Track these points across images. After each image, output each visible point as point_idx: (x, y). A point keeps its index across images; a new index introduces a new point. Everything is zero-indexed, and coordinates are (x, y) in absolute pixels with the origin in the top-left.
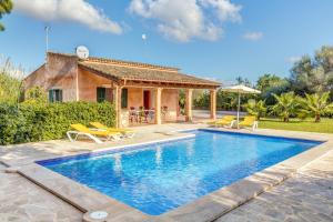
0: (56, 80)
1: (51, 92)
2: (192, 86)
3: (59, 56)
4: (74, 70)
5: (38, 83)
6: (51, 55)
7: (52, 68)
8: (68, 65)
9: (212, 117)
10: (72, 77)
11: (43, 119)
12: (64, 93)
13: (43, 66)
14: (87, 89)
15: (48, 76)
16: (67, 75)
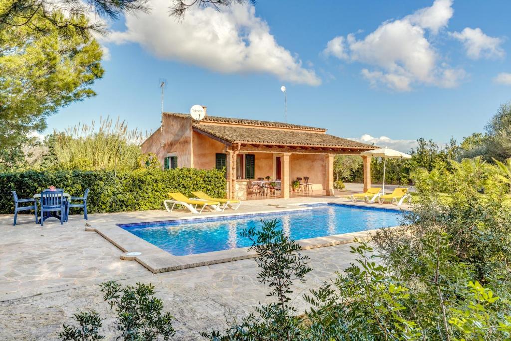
0: (171, 145)
1: (166, 159)
2: (334, 150)
3: (175, 117)
4: (189, 133)
5: (154, 149)
6: (167, 116)
7: (167, 132)
8: (183, 128)
9: (365, 190)
10: (186, 142)
11: (140, 188)
12: (179, 160)
13: (159, 130)
14: (204, 155)
15: (163, 142)
16: (182, 140)
